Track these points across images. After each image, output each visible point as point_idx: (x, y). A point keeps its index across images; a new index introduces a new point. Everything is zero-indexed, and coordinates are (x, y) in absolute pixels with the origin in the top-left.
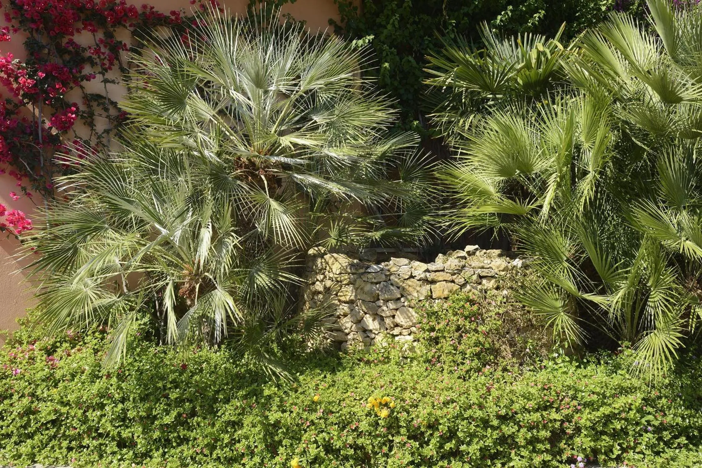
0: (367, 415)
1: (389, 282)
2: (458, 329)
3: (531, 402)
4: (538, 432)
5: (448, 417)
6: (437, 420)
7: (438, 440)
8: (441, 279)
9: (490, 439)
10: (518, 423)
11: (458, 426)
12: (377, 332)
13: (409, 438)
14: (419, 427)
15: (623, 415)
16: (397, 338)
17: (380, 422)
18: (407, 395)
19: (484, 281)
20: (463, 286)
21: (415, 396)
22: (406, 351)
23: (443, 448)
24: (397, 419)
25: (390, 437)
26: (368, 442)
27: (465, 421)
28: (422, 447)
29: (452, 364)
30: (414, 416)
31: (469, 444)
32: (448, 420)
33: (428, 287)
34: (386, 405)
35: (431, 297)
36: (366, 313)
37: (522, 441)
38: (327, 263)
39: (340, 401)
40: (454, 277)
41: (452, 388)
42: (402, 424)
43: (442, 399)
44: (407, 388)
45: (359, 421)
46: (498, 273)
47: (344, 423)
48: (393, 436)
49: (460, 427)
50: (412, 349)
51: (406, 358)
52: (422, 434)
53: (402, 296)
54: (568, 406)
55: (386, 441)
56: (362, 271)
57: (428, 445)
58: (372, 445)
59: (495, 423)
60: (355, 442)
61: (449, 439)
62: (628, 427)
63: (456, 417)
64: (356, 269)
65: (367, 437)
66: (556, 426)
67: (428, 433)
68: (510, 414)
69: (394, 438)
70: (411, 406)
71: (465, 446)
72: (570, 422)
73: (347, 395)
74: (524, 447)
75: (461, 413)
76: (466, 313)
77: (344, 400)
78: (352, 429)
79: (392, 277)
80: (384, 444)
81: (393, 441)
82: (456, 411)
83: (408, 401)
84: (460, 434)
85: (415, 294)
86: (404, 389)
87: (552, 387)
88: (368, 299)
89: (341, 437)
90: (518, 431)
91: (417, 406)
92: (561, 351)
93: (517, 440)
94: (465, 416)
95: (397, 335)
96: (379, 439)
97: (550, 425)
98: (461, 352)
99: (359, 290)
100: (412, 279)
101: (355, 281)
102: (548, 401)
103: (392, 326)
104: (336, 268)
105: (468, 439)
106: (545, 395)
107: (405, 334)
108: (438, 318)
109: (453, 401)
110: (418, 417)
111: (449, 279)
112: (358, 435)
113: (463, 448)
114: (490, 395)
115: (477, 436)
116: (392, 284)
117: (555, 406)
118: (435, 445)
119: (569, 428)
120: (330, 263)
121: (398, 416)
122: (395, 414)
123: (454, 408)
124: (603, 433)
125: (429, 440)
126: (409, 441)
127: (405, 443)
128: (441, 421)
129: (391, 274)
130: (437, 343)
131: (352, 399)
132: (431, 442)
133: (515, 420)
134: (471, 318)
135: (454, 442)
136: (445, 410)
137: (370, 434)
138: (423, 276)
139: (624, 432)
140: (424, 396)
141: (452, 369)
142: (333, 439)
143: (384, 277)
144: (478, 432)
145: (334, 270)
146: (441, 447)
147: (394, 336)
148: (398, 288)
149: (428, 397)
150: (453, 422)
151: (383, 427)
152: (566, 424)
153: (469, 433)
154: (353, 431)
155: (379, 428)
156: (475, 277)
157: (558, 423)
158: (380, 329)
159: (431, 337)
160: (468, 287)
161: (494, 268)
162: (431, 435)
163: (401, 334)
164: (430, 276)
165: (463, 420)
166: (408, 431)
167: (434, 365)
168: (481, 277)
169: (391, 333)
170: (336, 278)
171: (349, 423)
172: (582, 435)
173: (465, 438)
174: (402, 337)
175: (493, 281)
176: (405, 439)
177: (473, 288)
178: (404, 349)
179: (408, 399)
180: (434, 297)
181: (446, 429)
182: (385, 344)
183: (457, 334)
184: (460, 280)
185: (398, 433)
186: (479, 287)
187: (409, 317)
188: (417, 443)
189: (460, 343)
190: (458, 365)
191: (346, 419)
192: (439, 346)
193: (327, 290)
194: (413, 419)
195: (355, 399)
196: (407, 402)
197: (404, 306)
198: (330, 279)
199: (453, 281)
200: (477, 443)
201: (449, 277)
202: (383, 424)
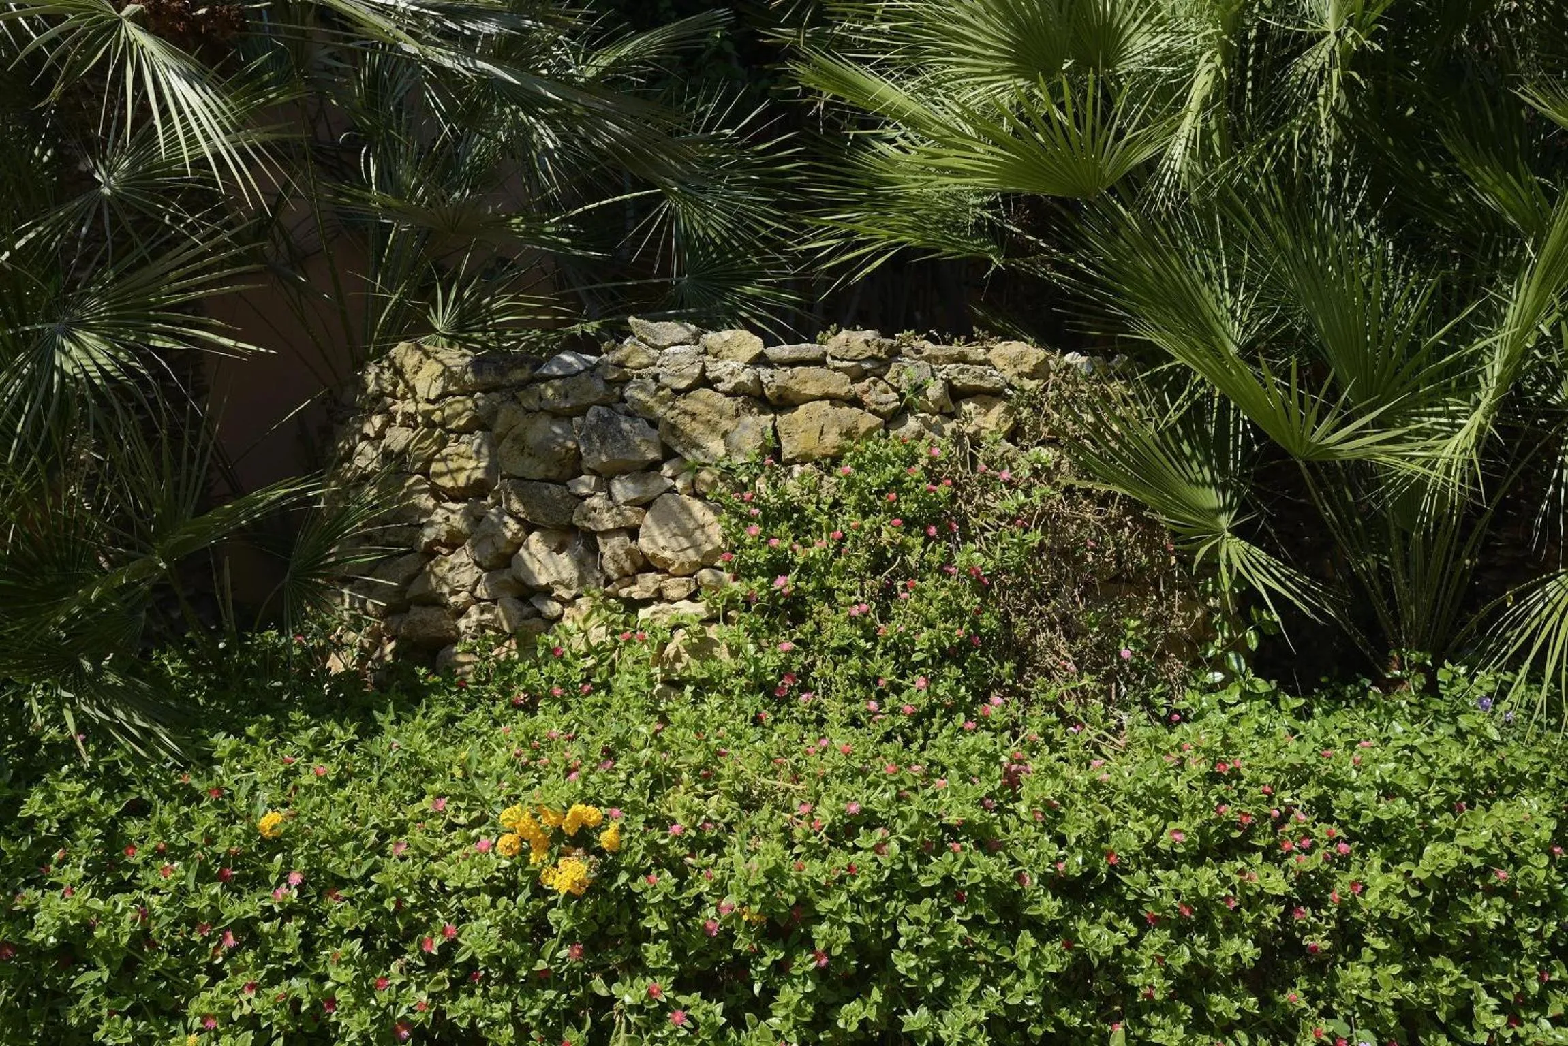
0: (496, 893)
1: (620, 407)
2: (879, 563)
3: (1181, 825)
4: (1214, 943)
5: (855, 885)
6: (804, 903)
7: (810, 987)
8: (812, 389)
9: (1029, 979)
10: (1132, 910)
11: (893, 925)
12: (566, 595)
13: (681, 986)
14: (728, 936)
15: (1500, 876)
16: (643, 613)
17: (552, 916)
18: (677, 802)
19: (969, 407)
20: (893, 419)
21: (712, 807)
22: (677, 657)
23: (830, 1024)
24: (632, 904)
25: (599, 986)
26: (499, 1011)
27: (927, 903)
28: (740, 1025)
29: (858, 692)
30: (705, 887)
31: (940, 1002)
32: (855, 898)
33: (766, 420)
34: (584, 839)
35: (776, 453)
36: (529, 528)
37: (1157, 981)
38: (399, 372)
39: (383, 836)
40: (859, 387)
41: (863, 773)
42: (655, 922)
43: (825, 815)
44: (676, 772)
45: (463, 917)
46: (1016, 382)
47: (394, 931)
48: (610, 979)
49: (903, 928)
50: (702, 649)
51: (679, 685)
52: (742, 964)
53: (669, 454)
54: (1307, 843)
55: (579, 1004)
56: (519, 375)
57: (765, 1014)
58: (516, 1023)
59: (1049, 906)
60: (440, 1014)
61: (856, 987)
62: (1519, 923)
63: (887, 888)
64: (501, 372)
65: (493, 990)
66: (1268, 923)
67: (767, 961)
68: (1103, 870)
69: (616, 989)
70: (695, 845)
71: (923, 1011)
72: (1317, 904)
73: (417, 807)
74: (1164, 1009)
75: (907, 869)
76: (909, 507)
77: (401, 829)
78: (428, 958)
79: (631, 392)
80: (571, 1017)
81: (612, 999)
82: (885, 861)
83: (682, 823)
84: (903, 963)
85: (716, 446)
86: (661, 782)
87: (1246, 773)
88: (539, 471)
89: (371, 992)
90: (1134, 943)
91: (717, 846)
92: (1234, 662)
93: (1137, 980)
94: (925, 882)
95: (646, 603)
96: (550, 994)
97: (1249, 917)
98: (895, 646)
99: (506, 444)
100: (704, 393)
101: (494, 413)
102: (1235, 826)
103: (627, 565)
104: (427, 381)
105: (939, 982)
106: (1223, 801)
107: (671, 594)
108: (802, 528)
109: (870, 820)
110: (721, 889)
111: (842, 391)
112: (456, 985)
113: (916, 1019)
114: (1018, 799)
115: (973, 969)
116: (630, 415)
117: (1262, 842)
118: (799, 1010)
119: (1315, 929)
120: (408, 369)
121: (636, 888)
122: (623, 878)
123: (877, 849)
124: (1433, 946)
125: (770, 993)
126: (683, 1000)
127: (664, 1008)
128: (823, 906)
129: (626, 380)
130: (799, 619)
131: (439, 825)
132: (782, 998)
133: (1121, 898)
134: (926, 528)
135: (876, 995)
136: (841, 859)
137: (509, 976)
138: (746, 376)
139: (1506, 939)
140: (748, 802)
141: (862, 707)
142: (332, 1002)
143: (600, 386)
144: (978, 948)
145: (421, 391)
146: (823, 1018)
147: (633, 605)
148: (654, 424)
149: (767, 808)
150: (873, 907)
151: (568, 938)
152: (1305, 915)
153: (943, 954)
154: (432, 964)
155: (551, 945)
156: (935, 390)
157: (1275, 911)
158: (582, 581)
159: (773, 596)
160: (913, 423)
161: (1000, 363)
162: (780, 968)
163: (660, 596)
164: (774, 380)
165: (916, 897)
166: (679, 955)
167: (786, 700)
168: (956, 393)
169: (624, 593)
170: (427, 415)
171: (414, 930)
172: (1367, 955)
173: (925, 977)
174: (664, 606)
175: (999, 409)
176: (664, 988)
177: (930, 427)
178: (670, 650)
179: (678, 814)
180: (787, 453)
181: (846, 936)
182: (599, 634)
183: (873, 584)
184: (883, 398)
185: (636, 966)
186: (949, 427)
187: (688, 535)
188: (719, 1008)
189: (885, 617)
190: (881, 695)
191: (399, 909)
192: (809, 626)
193: (396, 462)
194: (699, 901)
195: (451, 827)
196: (675, 830)
197: (672, 490)
198: (409, 420)
199: (855, 402)
200: (977, 996)
201: (840, 384)
202: (566, 924)
